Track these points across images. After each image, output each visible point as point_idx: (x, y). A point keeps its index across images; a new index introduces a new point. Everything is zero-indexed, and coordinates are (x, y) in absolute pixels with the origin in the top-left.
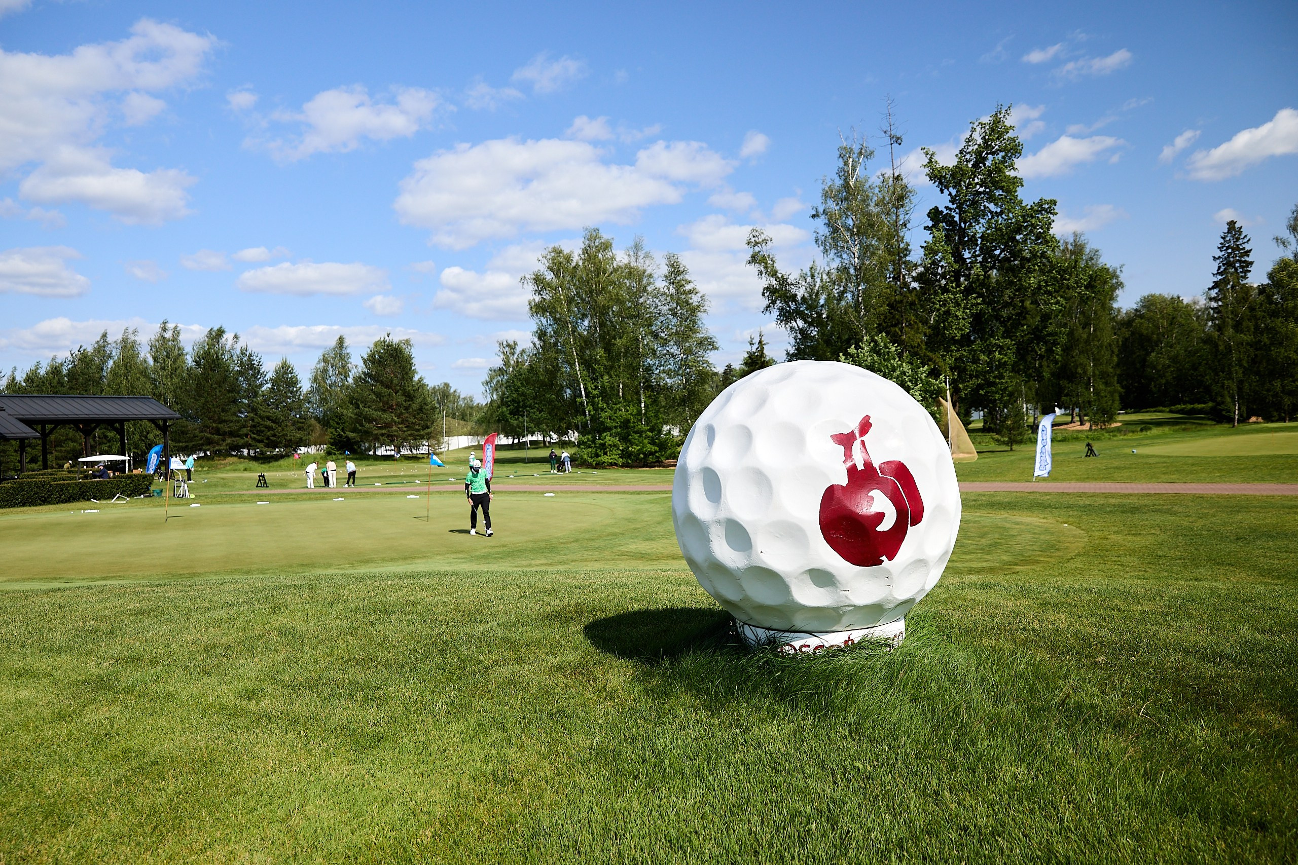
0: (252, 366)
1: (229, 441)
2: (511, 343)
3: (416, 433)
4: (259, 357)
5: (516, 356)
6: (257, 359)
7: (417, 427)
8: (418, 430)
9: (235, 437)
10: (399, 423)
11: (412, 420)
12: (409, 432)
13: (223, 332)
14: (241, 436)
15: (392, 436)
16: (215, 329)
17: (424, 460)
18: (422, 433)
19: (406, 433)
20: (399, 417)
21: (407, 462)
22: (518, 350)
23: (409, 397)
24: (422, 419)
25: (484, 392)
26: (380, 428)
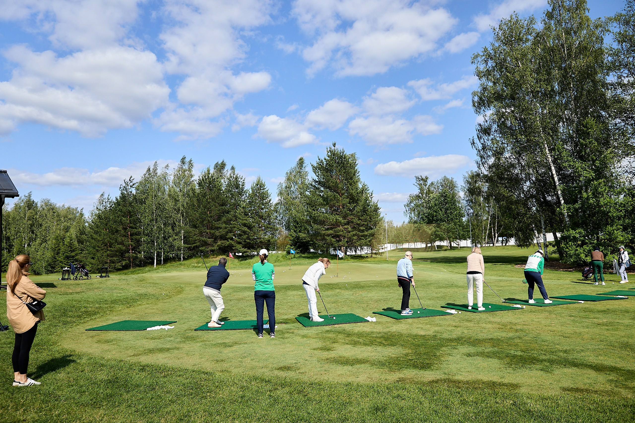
0: (237, 186)
1: (219, 243)
2: (424, 178)
3: (361, 234)
4: (243, 179)
5: (427, 186)
6: (242, 180)
7: (362, 228)
8: (363, 231)
9: (224, 240)
10: (346, 224)
11: (356, 220)
12: (354, 233)
13: (225, 165)
14: (227, 239)
15: (338, 236)
16: (220, 163)
17: (369, 260)
18: (366, 233)
19: (351, 233)
20: (344, 218)
21: (352, 260)
22: (429, 182)
23: (353, 199)
24: (366, 220)
25: (405, 211)
26: (327, 229)
